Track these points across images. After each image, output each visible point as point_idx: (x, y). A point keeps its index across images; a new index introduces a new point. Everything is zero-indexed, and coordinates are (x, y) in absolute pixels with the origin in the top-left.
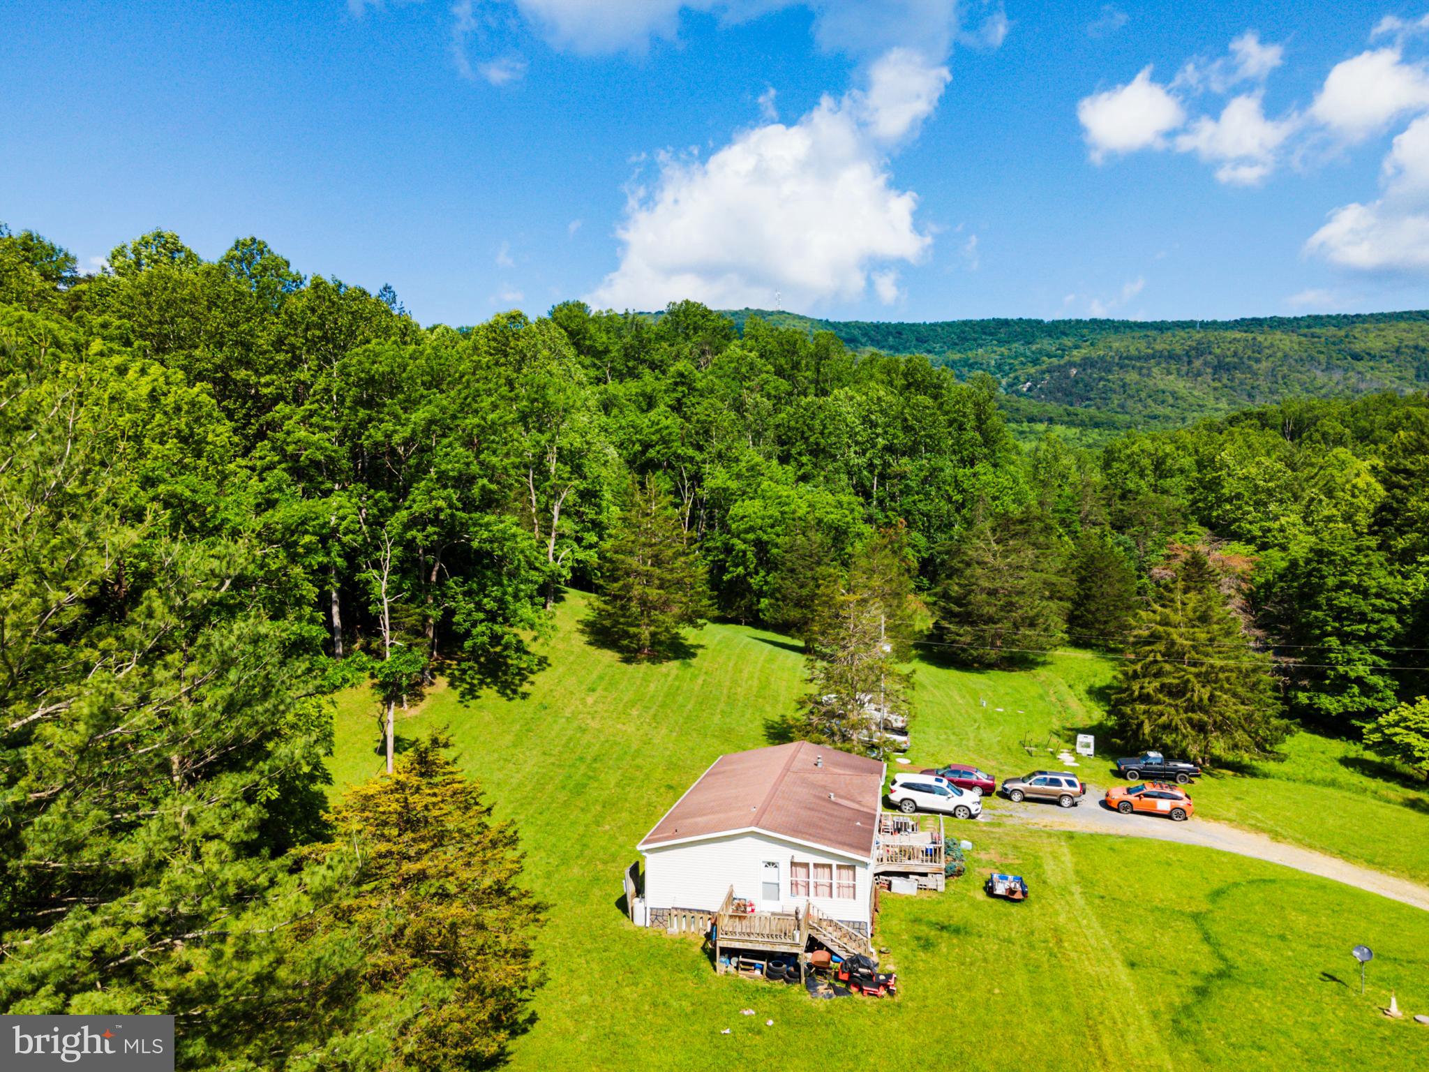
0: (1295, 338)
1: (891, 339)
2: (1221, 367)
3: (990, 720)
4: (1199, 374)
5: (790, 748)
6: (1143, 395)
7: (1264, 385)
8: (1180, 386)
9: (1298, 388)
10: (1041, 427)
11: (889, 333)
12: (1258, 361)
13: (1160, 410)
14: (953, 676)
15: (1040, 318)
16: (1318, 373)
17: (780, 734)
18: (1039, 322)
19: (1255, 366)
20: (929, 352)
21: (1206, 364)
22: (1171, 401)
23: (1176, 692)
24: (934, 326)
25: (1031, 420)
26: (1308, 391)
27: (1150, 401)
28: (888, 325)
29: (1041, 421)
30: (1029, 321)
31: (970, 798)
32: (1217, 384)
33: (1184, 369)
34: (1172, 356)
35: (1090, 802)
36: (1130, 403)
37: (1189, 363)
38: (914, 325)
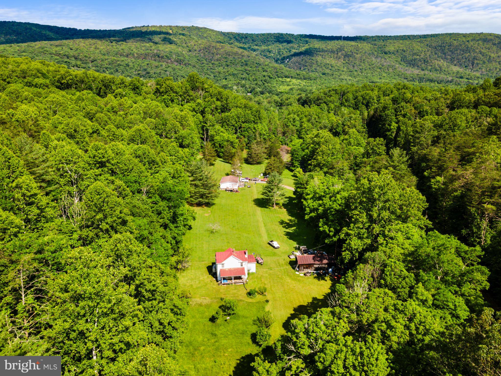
0: (370, 45)
1: (243, 40)
2: (347, 56)
3: (252, 172)
4: (340, 58)
5: (229, 177)
6: (322, 65)
7: (358, 63)
8: (333, 62)
9: (367, 64)
10: (288, 80)
11: (243, 37)
12: (357, 54)
13: (327, 71)
14: (249, 166)
15: (293, 33)
16: (374, 59)
17: (227, 175)
18: (293, 35)
19: (356, 56)
20: (256, 45)
21: (342, 54)
22: (330, 67)
23: (271, 169)
24: (258, 35)
25: (286, 77)
26: (370, 65)
27: (324, 68)
28: (243, 34)
29: (289, 77)
30: (289, 34)
31: (247, 180)
32: (345, 62)
33: (336, 56)
34: (333, 52)
35: (260, 180)
36: (318, 68)
37: (337, 54)
38: (251, 34)
